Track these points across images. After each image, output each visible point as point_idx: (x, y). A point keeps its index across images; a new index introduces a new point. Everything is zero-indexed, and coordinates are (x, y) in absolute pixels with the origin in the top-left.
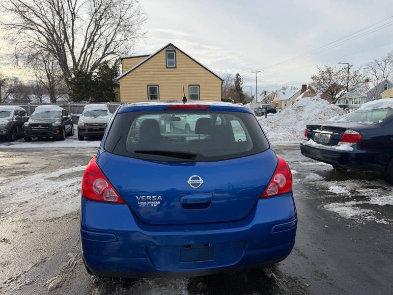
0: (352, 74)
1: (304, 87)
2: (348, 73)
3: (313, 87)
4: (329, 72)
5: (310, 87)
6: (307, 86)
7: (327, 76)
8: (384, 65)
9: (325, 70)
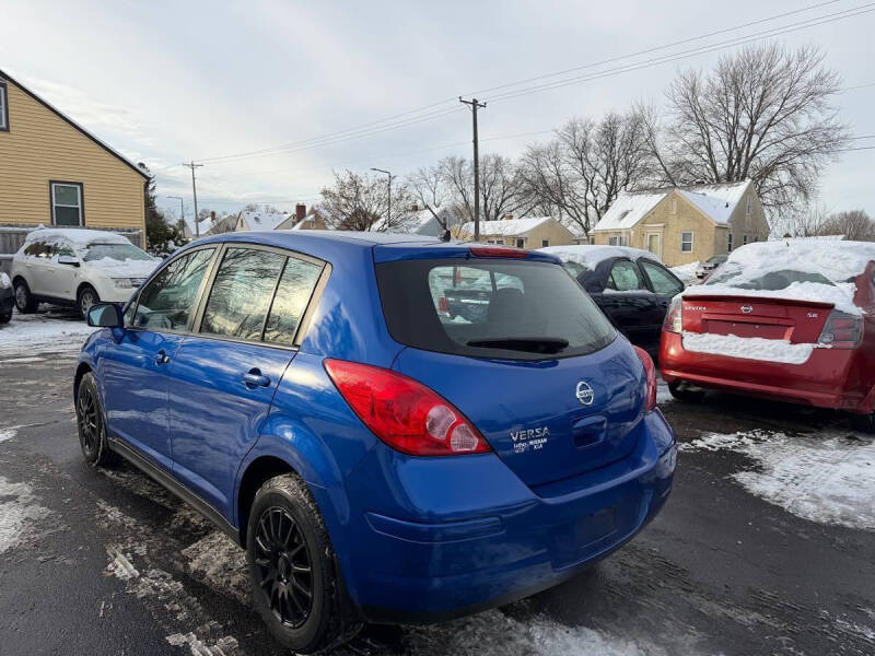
0: (395, 193)
1: (301, 209)
2: (389, 190)
3: (325, 213)
4: (354, 183)
5: (313, 211)
6: (308, 210)
7: (351, 193)
8: (433, 179)
9: (347, 180)
